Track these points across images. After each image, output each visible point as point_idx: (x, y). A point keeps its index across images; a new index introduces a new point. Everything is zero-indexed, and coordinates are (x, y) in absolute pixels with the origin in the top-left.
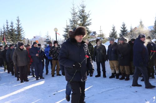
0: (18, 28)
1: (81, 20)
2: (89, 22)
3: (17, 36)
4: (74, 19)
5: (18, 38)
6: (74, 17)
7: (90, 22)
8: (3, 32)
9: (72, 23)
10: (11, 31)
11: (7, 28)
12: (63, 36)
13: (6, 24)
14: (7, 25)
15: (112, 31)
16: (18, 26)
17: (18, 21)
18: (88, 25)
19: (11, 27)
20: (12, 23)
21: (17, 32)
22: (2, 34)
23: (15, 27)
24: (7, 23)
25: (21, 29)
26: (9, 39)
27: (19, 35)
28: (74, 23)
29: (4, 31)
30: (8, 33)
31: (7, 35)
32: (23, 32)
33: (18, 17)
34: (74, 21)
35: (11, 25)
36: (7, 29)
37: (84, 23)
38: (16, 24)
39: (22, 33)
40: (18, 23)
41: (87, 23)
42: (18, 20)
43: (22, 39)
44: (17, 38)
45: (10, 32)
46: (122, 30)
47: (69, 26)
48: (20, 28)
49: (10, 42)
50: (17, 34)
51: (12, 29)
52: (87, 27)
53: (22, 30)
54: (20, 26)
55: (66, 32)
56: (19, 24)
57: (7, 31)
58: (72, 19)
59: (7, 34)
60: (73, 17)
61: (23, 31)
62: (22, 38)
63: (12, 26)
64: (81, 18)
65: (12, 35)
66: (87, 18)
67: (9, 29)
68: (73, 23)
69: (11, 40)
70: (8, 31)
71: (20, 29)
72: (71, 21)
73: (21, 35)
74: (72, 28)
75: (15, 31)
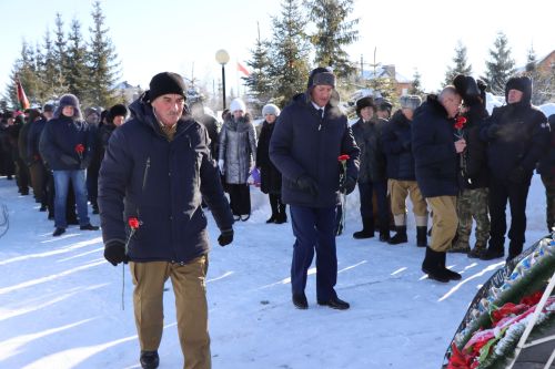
0: (99, 45)
1: (321, 20)
2: (348, 31)
3: (92, 75)
4: (289, 16)
5: (98, 82)
6: (289, 8)
7: (355, 28)
8: (44, 61)
9: (282, 33)
10: (71, 55)
11: (58, 44)
12: (245, 82)
13: (56, 28)
14: (60, 34)
15: (455, 66)
16: (99, 37)
17: (98, 18)
18: (347, 40)
19: (74, 42)
20: (75, 27)
21: (95, 61)
22: (43, 68)
23: (87, 41)
24: (59, 24)
25: (110, 51)
26: (58, 84)
27: (101, 70)
28: (290, 31)
29: (50, 54)
30: (61, 63)
31: (57, 71)
32: (116, 61)
33: (98, 4)
34: (289, 24)
35: (72, 32)
36: (57, 48)
37: (331, 34)
38: (90, 30)
39: (109, 64)
40: (98, 28)
41: (342, 33)
42: (98, 15)
43: (112, 88)
44: (93, 85)
45: (69, 59)
46: (495, 61)
47: (268, 44)
48: (106, 45)
50: (93, 68)
51: (74, 50)
52: (343, 47)
53: (113, 54)
54: (103, 40)
55: (255, 66)
56: (102, 30)
57: (59, 58)
58: (281, 19)
59: (58, 67)
60: (286, 11)
61: (116, 56)
62: (110, 84)
63: (76, 39)
64: (319, 14)
65: (76, 73)
66: (344, 13)
67: (65, 49)
68: (287, 33)
70: (64, 54)
71: (105, 49)
72: (280, 26)
73: (107, 73)
74: (281, 53)
75: (87, 57)
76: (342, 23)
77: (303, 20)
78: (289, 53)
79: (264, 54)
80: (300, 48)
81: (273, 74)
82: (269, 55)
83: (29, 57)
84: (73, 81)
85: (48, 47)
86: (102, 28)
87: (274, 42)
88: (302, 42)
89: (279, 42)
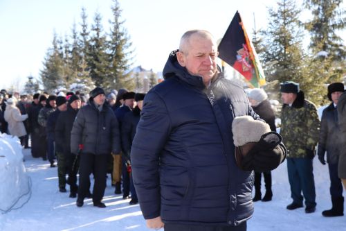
0: (116, 35)
1: (316, 7)
2: (343, 17)
3: (110, 61)
4: (284, 5)
5: (115, 67)
8: (71, 49)
9: (276, 22)
10: (93, 44)
11: (83, 35)
13: (81, 21)
14: (84, 26)
16: (117, 27)
17: (116, 11)
18: (342, 25)
19: (95, 32)
20: (97, 19)
21: (113, 49)
22: (70, 55)
23: (106, 32)
24: (84, 17)
25: (125, 40)
26: (80, 70)
27: (118, 57)
28: (285, 19)
29: (76, 43)
30: (84, 50)
31: (81, 58)
32: (131, 49)
34: (283, 13)
35: (95, 24)
36: (81, 38)
37: (326, 20)
38: (110, 22)
39: (125, 51)
40: (116, 20)
41: (337, 19)
42: (117, 9)
43: (127, 72)
44: (110, 69)
45: (91, 48)
47: (264, 33)
48: (122, 34)
49: (85, 83)
50: (111, 55)
51: (96, 39)
52: (337, 32)
53: (128, 42)
54: (120, 30)
56: (119, 21)
57: (83, 46)
58: (276, 9)
59: (82, 54)
61: (131, 44)
62: (125, 68)
63: (97, 29)
65: (97, 60)
67: (88, 39)
68: (281, 21)
69: (88, 73)
70: (87, 43)
71: (122, 38)
72: (275, 15)
73: (123, 59)
74: (276, 40)
75: (107, 46)
76: (337, 9)
77: (297, 9)
78: (284, 40)
79: (259, 42)
80: (294, 35)
81: (268, 59)
82: (265, 43)
83: (58, 46)
84: (94, 66)
85: (75, 37)
86: (120, 20)
87: (269, 30)
88: (297, 29)
89: (273, 30)
